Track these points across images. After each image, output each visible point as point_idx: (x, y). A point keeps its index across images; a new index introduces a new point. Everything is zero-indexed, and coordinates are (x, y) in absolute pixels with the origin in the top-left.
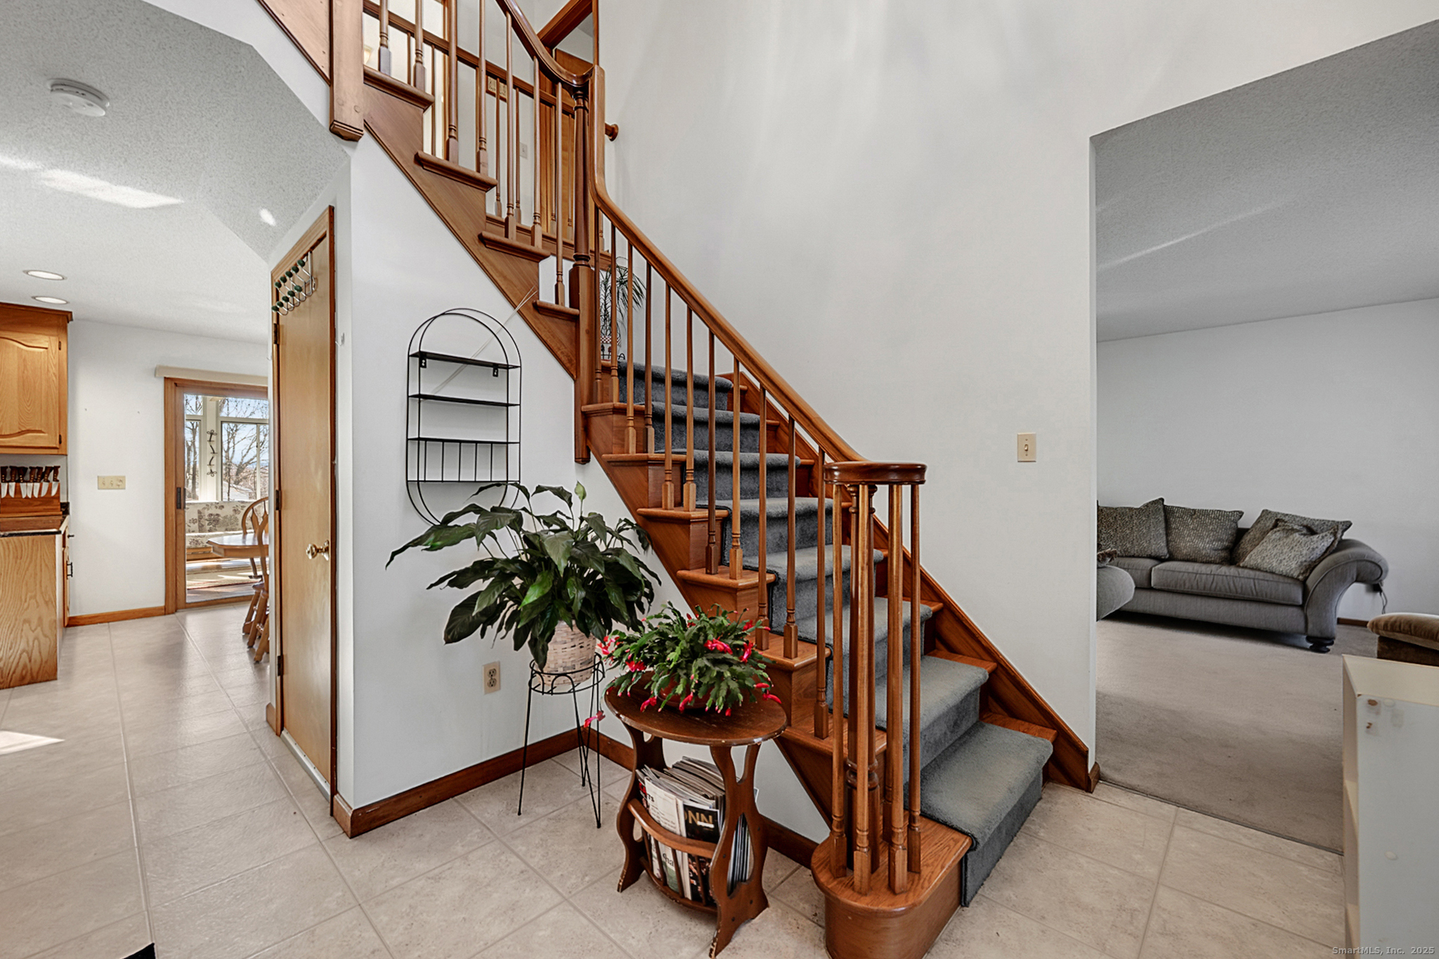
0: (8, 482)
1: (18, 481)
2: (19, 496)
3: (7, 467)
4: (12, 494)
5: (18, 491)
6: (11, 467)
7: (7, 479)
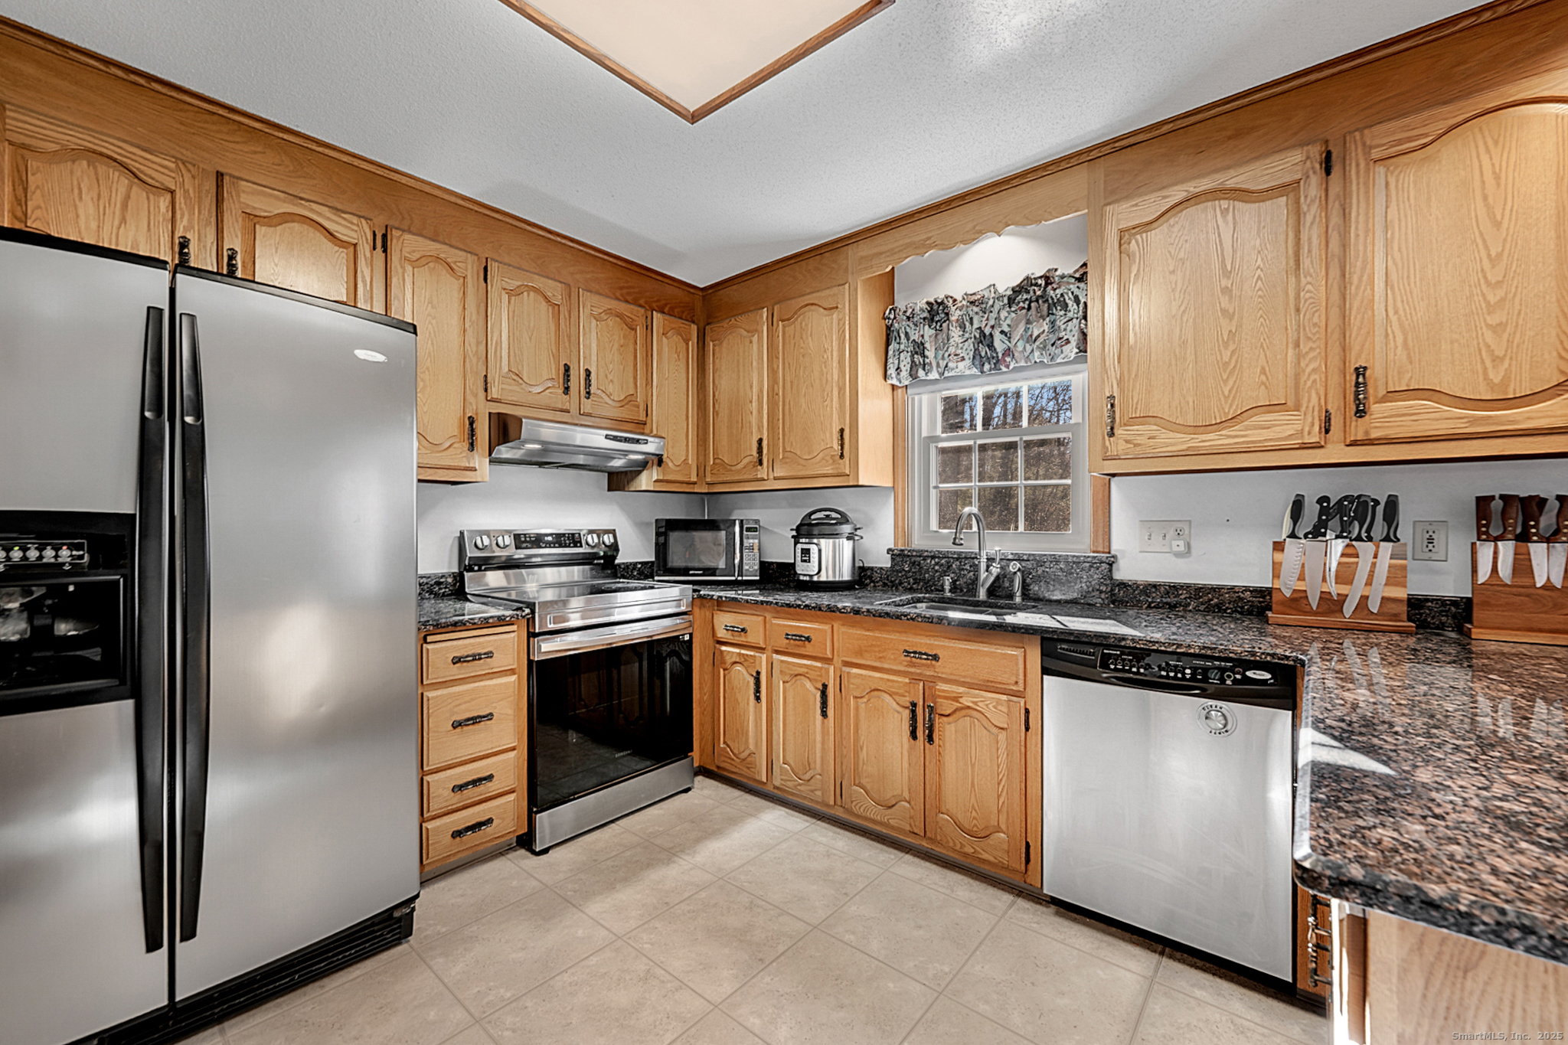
0: (1496, 539)
1: (1524, 538)
2: (1527, 581)
3: (1493, 498)
4: (1505, 571)
5: (1523, 566)
6: (1502, 497)
7: (1494, 533)
